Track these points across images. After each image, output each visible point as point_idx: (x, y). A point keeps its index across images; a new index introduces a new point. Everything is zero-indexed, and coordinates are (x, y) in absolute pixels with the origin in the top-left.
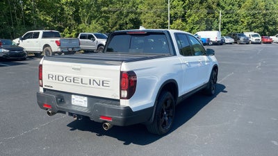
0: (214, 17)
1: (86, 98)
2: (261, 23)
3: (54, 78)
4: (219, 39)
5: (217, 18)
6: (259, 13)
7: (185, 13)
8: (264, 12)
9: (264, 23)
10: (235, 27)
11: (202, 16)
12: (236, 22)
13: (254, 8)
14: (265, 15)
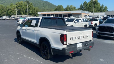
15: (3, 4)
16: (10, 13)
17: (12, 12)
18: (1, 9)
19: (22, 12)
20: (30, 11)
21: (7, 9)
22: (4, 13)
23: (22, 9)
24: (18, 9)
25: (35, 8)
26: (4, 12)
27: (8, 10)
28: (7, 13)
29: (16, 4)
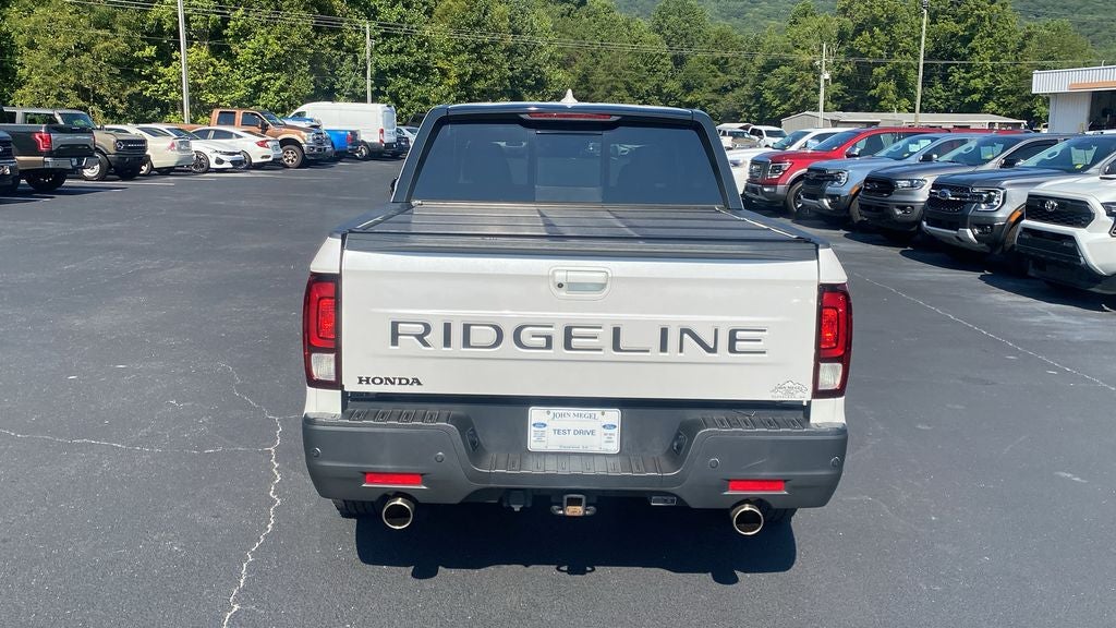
0: (339, 46)
1: (614, 416)
2: (502, 79)
3: (436, 336)
4: (390, 138)
5: (353, 50)
6: (494, 43)
7: (225, 21)
8: (509, 40)
9: (512, 79)
10: (419, 90)
11: (296, 38)
12: (423, 71)
13: (478, 24)
14: (511, 51)
15: (739, 15)
16: (783, 93)
17: (795, 87)
18: (715, 62)
19: (892, 85)
20: (968, 69)
21: (760, 60)
22: (729, 101)
23: (893, 47)
24: (852, 52)
25: (1029, 36)
26: (735, 86)
27: (769, 67)
28: (758, 96)
29: (844, 11)
